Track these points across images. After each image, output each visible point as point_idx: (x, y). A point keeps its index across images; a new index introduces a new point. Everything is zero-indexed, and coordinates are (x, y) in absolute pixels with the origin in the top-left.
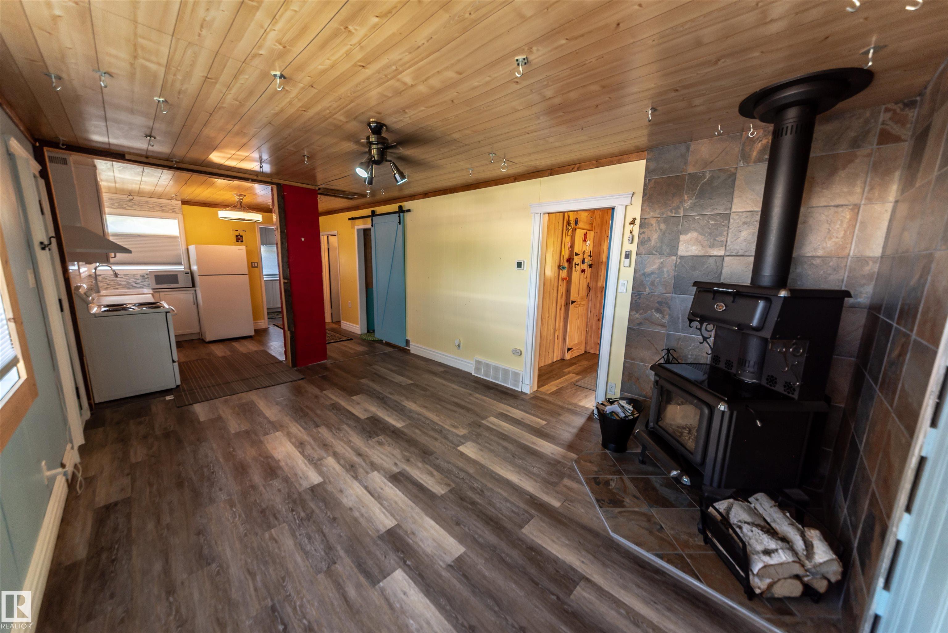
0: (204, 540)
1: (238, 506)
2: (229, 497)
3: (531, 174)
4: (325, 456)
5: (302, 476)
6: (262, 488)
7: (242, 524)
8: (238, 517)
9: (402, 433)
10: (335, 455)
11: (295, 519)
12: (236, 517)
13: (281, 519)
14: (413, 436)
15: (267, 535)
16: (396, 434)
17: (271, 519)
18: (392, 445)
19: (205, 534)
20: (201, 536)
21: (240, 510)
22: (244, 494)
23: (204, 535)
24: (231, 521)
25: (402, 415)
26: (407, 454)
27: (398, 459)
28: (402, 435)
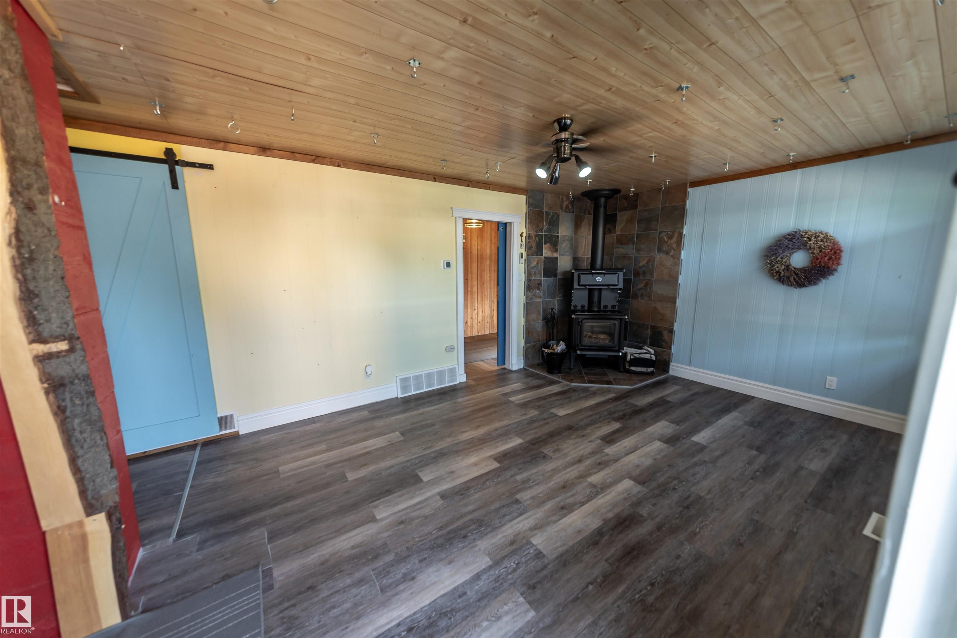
0: (743, 536)
1: (691, 529)
2: (685, 542)
3: (452, 180)
4: (586, 483)
5: (626, 494)
6: (658, 520)
7: (709, 516)
8: (704, 523)
10: (582, 477)
11: (682, 486)
12: (706, 525)
13: (688, 493)
15: (709, 496)
17: (691, 499)
19: (737, 539)
20: (741, 541)
21: (695, 525)
22: (674, 531)
23: (739, 539)
24: (712, 526)
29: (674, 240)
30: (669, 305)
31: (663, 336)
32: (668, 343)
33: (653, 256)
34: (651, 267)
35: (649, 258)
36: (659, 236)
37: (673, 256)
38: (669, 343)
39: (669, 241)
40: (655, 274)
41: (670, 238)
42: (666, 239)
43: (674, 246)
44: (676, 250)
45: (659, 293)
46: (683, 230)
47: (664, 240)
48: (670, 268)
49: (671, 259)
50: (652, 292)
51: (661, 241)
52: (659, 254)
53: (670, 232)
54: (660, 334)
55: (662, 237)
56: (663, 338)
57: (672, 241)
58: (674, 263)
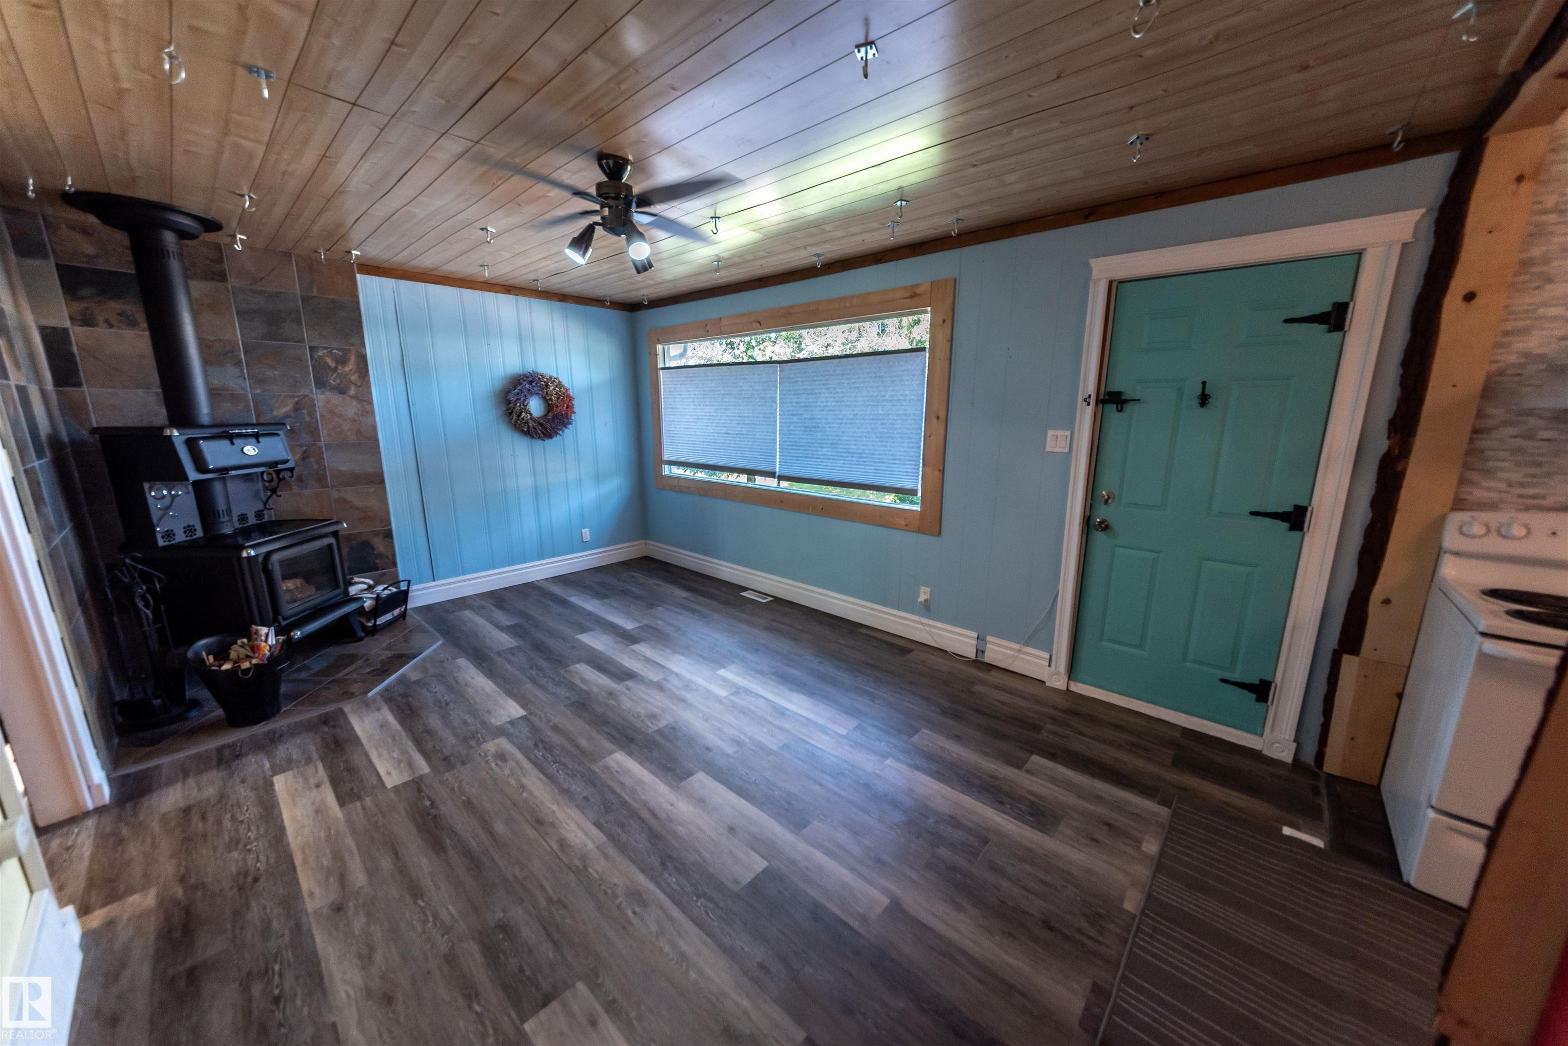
4: (732, 698)
9: (614, 737)
10: (719, 700)
14: (594, 733)
16: (626, 737)
18: (633, 716)
25: (609, 787)
26: (612, 702)
27: (625, 695)
28: (615, 733)
29: (351, 367)
30: (372, 490)
31: (373, 548)
32: (387, 557)
33: (305, 396)
34: (308, 419)
35: (296, 399)
36: (312, 356)
37: (355, 398)
38: (391, 557)
39: (340, 368)
40: (323, 433)
41: (343, 361)
42: (331, 363)
43: (354, 378)
44: (359, 387)
45: (344, 468)
46: (365, 350)
47: (329, 367)
48: (355, 421)
49: (354, 403)
50: (325, 469)
51: (319, 366)
52: (323, 393)
53: (339, 350)
54: (367, 546)
55: (320, 358)
56: (376, 552)
57: (347, 369)
58: (363, 411)
